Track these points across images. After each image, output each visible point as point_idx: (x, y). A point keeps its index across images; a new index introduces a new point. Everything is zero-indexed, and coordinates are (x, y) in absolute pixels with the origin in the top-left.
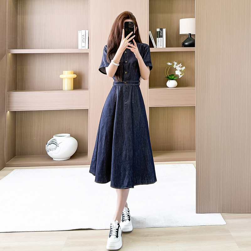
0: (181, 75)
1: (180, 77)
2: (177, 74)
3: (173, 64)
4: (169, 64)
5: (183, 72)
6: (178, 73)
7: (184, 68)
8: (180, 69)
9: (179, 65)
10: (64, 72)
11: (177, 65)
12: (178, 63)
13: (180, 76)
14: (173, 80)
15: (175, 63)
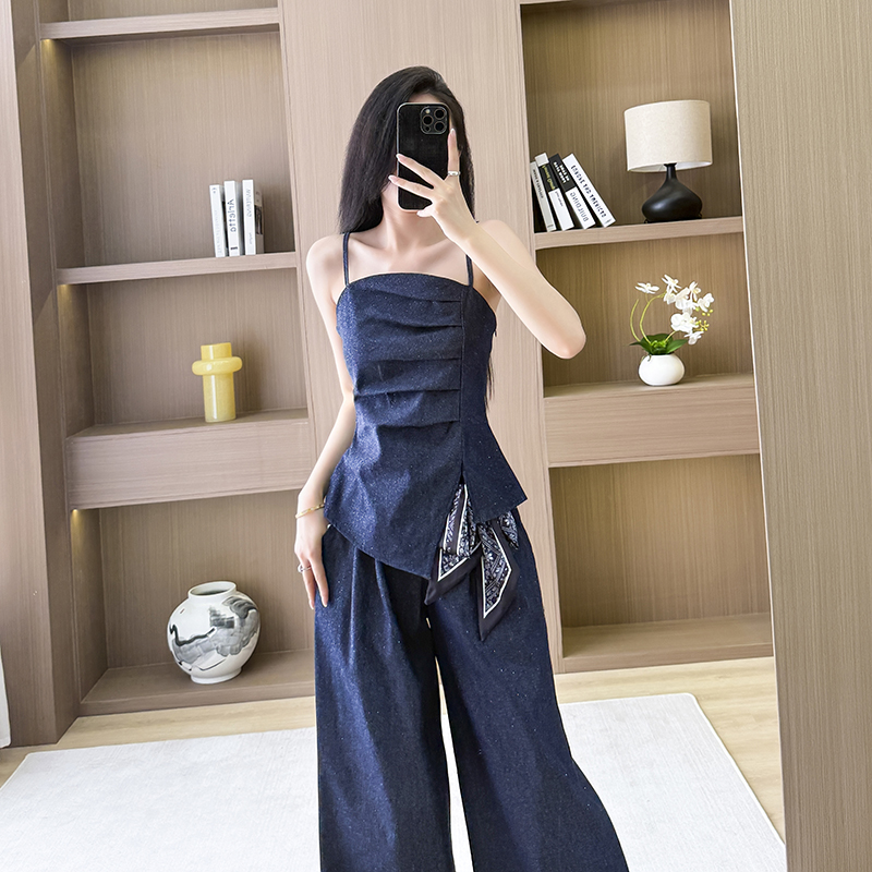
0: (694, 330)
1: (691, 342)
2: (676, 329)
3: (664, 287)
4: (647, 288)
5: (706, 318)
6: (682, 323)
7: (709, 299)
8: (692, 305)
9: (686, 291)
10: (203, 348)
11: (679, 291)
12: (684, 284)
13: (694, 338)
14: (663, 353)
15: (672, 283)
